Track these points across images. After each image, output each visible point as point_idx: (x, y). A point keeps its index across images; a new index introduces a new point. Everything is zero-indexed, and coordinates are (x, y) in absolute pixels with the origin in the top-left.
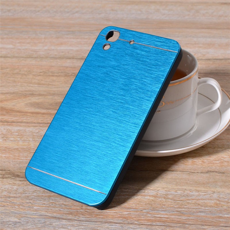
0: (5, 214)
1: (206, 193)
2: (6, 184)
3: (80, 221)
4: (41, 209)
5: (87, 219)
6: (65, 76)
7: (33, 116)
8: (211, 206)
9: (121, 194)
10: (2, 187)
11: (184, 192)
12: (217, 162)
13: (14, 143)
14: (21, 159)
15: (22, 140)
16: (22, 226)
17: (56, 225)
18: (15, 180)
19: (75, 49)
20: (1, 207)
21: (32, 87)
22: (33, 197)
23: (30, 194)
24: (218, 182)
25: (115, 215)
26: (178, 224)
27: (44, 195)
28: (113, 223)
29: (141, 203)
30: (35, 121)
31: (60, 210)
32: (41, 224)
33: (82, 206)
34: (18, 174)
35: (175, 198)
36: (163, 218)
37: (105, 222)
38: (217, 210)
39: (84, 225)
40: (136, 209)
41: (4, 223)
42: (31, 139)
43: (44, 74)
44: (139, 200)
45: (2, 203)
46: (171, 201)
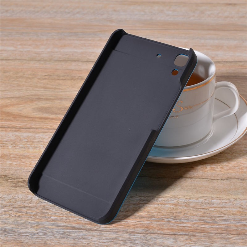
0: (21, 225)
1: (228, 201)
2: (19, 193)
3: (100, 231)
4: (58, 219)
5: (107, 229)
6: (72, 80)
7: (42, 122)
8: (234, 214)
9: (141, 202)
10: (15, 197)
11: (206, 200)
12: (237, 168)
13: (24, 150)
15: (32, 147)
16: (40, 237)
17: (76, 236)
19: (79, 51)
20: (16, 218)
21: (38, 91)
22: (49, 206)
24: (240, 189)
25: (137, 225)
26: (203, 233)
28: (135, 233)
29: (163, 212)
30: (44, 127)
31: (78, 220)
32: (59, 235)
35: (196, 206)
36: (186, 227)
37: (126, 232)
38: (241, 218)
39: (105, 235)
40: (157, 218)
41: (21, 234)
42: (42, 146)
43: (50, 77)
44: (160, 208)
45: (17, 213)
46: (193, 209)
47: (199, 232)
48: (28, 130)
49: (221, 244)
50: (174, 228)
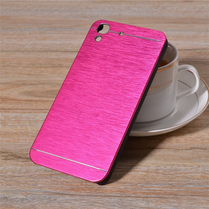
0: (12, 192)
1: (192, 167)
2: (9, 165)
3: (82, 196)
4: (44, 186)
5: (88, 194)
6: (52, 67)
7: (27, 104)
8: (198, 179)
10: (6, 168)
11: (173, 167)
12: (199, 139)
13: (12, 128)
14: (21, 142)
15: (19, 125)
16: (29, 202)
17: (60, 200)
18: (17, 161)
19: (58, 42)
21: (23, 77)
22: (37, 175)
23: (33, 174)
24: (202, 157)
25: (114, 189)
26: (171, 196)
27: (46, 173)
28: (112, 197)
29: (135, 178)
30: (30, 108)
31: (62, 187)
32: (46, 200)
33: (82, 183)
34: (19, 155)
35: (165, 172)
36: (156, 190)
37: (104, 196)
38: (204, 182)
39: (86, 199)
40: (131, 183)
41: (12, 200)
42: (28, 124)
43: (33, 65)
44: (133, 175)
45: (8, 182)
46: (162, 175)
47: (168, 195)
48: (15, 110)
49: (188, 204)
50: (146, 191)
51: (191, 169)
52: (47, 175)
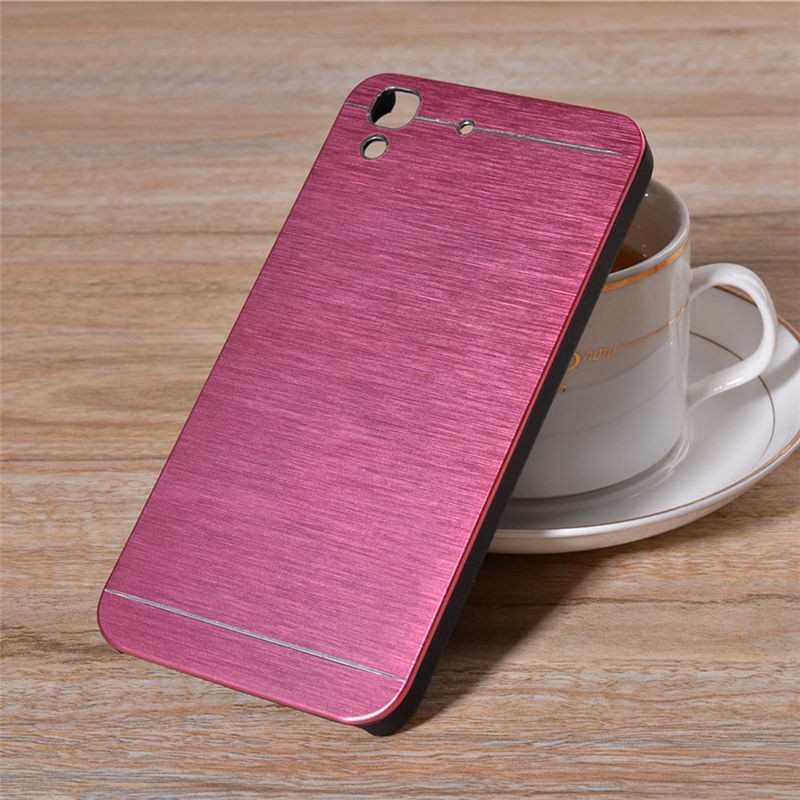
0: (24, 781)
1: (753, 673)
2: (13, 675)
3: (307, 791)
4: (155, 758)
5: (331, 783)
6: (185, 294)
7: (86, 436)
8: (779, 717)
9: (447, 689)
11: (675, 671)
12: (779, 562)
13: (26, 531)
14: (62, 588)
15: (53, 520)
18: (45, 661)
20: (6, 759)
21: (67, 334)
22: (122, 715)
23: (108, 708)
24: (793, 631)
25: (437, 765)
26: (670, 784)
28: (430, 794)
29: (524, 718)
30: (95, 452)
31: (227, 757)
33: (307, 740)
34: (53, 638)
35: (643, 694)
36: (610, 765)
37: (400, 791)
40: (507, 740)
42: (87, 515)
43: (106, 289)
44: (514, 707)
45: (6, 745)
46: (632, 705)
47: (656, 782)
48: (33, 464)
50: (569, 769)
51: (750, 677)
52: (166, 712)
